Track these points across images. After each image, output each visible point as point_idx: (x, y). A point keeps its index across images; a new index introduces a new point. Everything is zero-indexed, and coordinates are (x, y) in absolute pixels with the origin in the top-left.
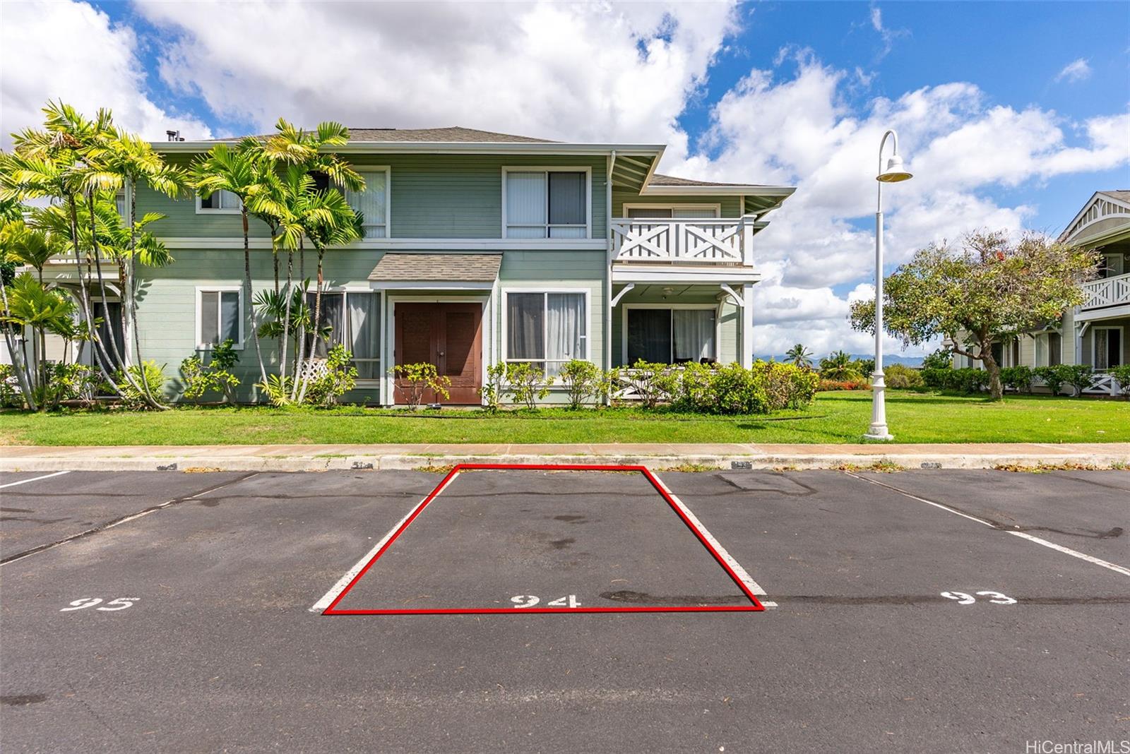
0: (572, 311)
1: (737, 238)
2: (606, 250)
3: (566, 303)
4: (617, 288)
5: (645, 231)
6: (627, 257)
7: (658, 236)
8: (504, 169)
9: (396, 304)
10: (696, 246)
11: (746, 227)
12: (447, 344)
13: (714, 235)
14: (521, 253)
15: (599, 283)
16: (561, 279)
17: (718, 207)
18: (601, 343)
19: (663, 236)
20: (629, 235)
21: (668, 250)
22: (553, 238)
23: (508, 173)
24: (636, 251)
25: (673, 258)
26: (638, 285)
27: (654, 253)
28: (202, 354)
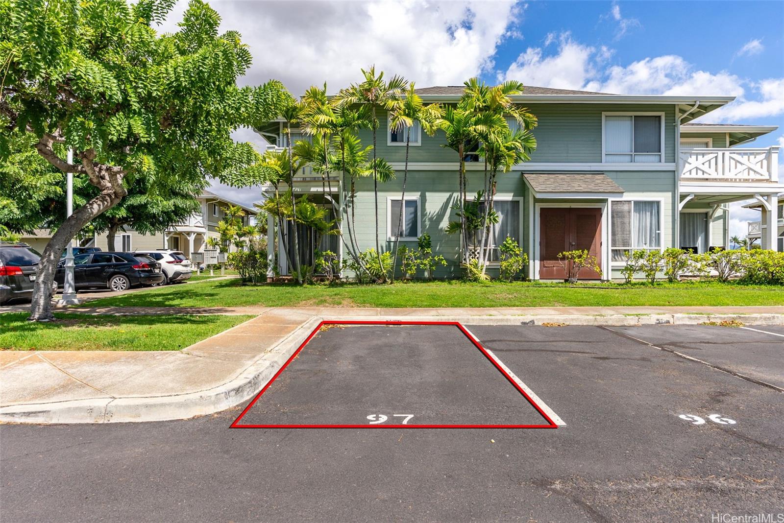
0: (648, 214)
1: (765, 162)
2: (674, 171)
3: (644, 208)
4: (683, 197)
5: (700, 157)
6: (687, 176)
7: (709, 161)
8: (604, 114)
9: (541, 208)
10: (736, 168)
11: (773, 154)
12: (577, 237)
13: (749, 160)
14: (615, 173)
15: (670, 194)
16: (643, 191)
17: (710, 140)
18: (671, 236)
19: (713, 161)
20: (690, 160)
21: (716, 170)
22: (637, 162)
23: (606, 116)
24: (694, 171)
25: (720, 176)
26: (697, 196)
27: (706, 173)
28: (392, 244)
